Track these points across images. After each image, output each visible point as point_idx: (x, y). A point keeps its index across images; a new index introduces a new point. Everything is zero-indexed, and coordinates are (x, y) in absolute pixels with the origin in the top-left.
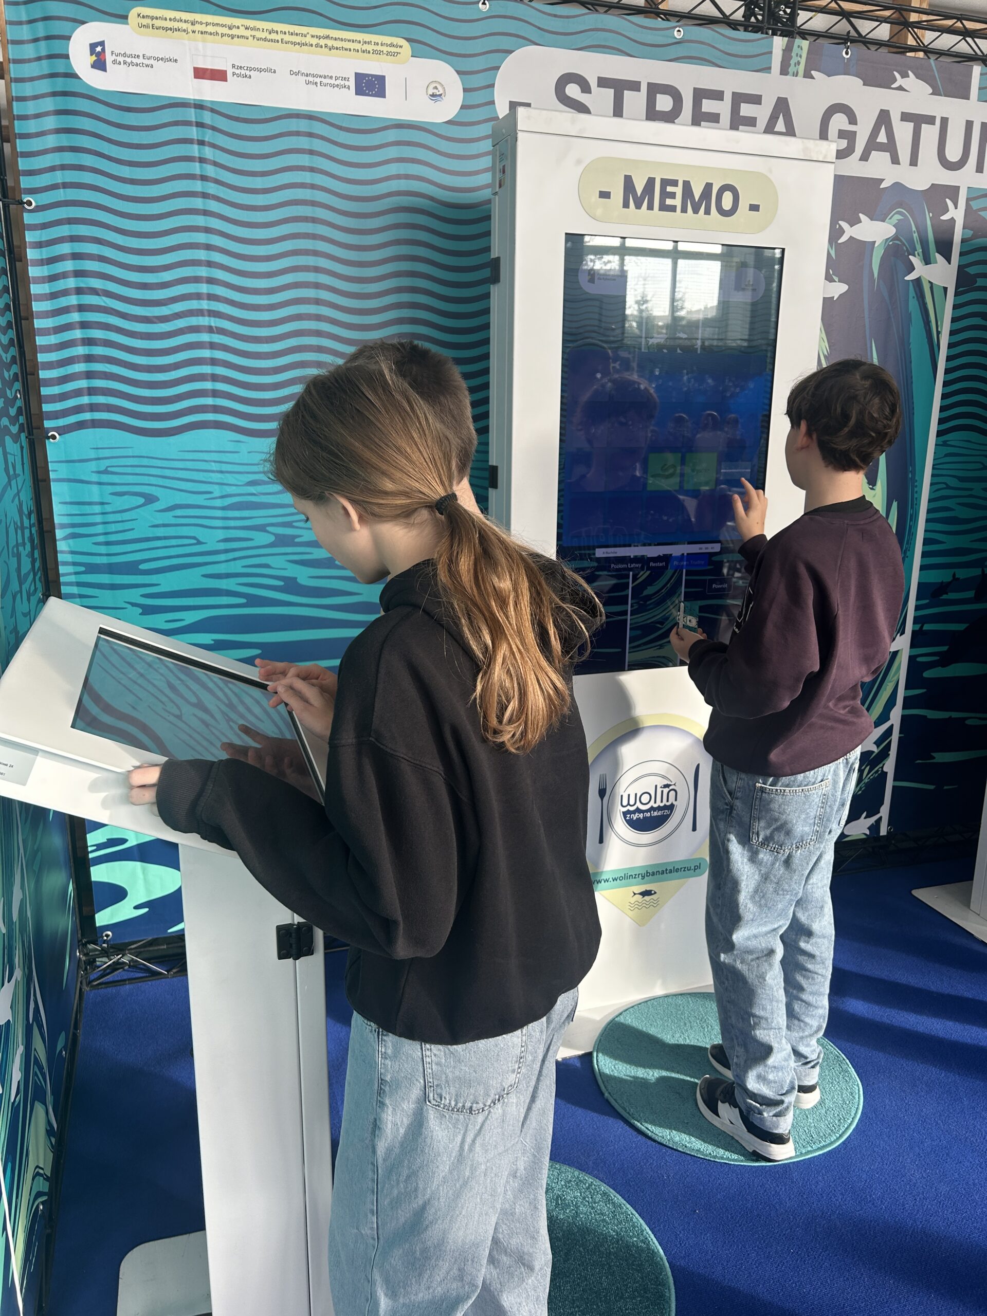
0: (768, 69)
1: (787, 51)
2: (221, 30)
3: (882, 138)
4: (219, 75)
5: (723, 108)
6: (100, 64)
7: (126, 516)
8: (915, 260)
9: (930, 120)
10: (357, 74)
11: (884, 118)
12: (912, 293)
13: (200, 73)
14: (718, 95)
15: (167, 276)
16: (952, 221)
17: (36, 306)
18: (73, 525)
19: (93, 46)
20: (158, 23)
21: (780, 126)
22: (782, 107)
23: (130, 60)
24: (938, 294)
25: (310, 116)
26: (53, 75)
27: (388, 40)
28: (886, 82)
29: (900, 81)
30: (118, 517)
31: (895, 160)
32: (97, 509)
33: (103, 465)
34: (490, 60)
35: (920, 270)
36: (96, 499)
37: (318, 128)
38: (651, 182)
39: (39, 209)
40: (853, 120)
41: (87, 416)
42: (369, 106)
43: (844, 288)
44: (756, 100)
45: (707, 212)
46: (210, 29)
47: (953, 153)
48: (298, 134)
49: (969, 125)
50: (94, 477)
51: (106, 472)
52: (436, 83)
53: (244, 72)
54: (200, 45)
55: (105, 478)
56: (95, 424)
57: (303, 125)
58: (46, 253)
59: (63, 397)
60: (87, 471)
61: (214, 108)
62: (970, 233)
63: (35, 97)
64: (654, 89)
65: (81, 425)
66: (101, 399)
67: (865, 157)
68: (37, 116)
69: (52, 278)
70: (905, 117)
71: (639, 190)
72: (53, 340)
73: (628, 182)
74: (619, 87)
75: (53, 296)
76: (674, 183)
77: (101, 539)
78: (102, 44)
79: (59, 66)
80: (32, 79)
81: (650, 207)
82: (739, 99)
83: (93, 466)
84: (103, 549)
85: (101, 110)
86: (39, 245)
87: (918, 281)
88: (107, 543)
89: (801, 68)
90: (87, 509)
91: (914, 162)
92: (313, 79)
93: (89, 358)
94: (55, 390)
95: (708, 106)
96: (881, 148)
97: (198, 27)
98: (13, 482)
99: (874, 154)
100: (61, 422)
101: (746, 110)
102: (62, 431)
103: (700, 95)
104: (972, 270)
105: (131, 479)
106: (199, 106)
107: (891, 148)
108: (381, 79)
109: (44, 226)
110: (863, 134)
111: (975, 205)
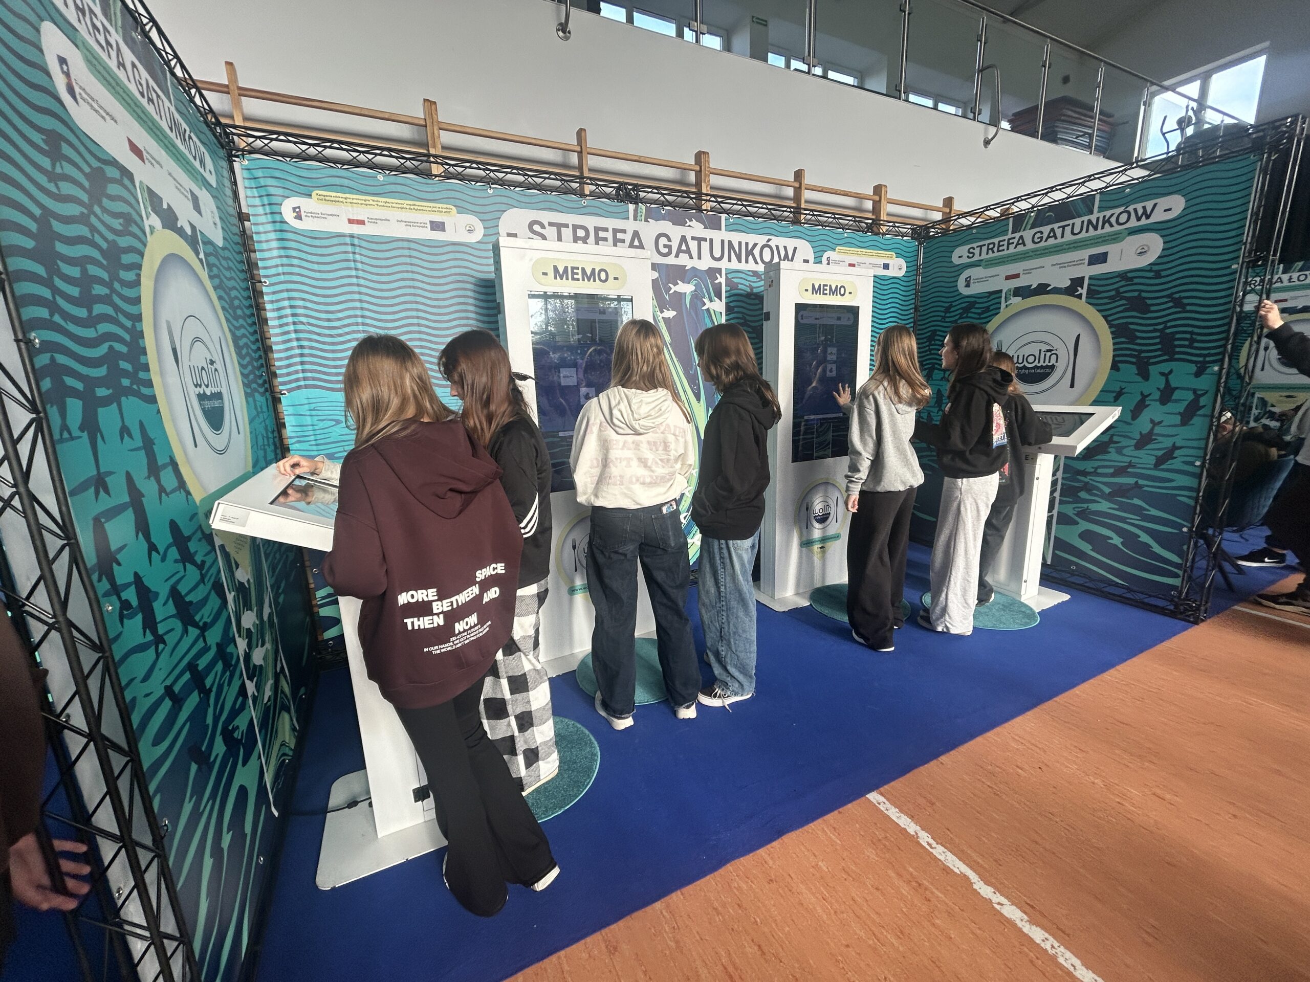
0: (628, 218)
1: (636, 211)
2: (360, 202)
3: (684, 248)
4: (362, 222)
5: (609, 235)
6: (299, 217)
7: (326, 431)
8: (706, 300)
9: (705, 240)
10: (431, 222)
11: (683, 239)
12: (706, 315)
13: (351, 221)
14: (606, 230)
15: (340, 315)
16: (720, 283)
17: (272, 331)
18: (298, 437)
19: (294, 209)
20: (327, 198)
21: (636, 243)
22: (636, 234)
23: (314, 215)
24: (718, 315)
25: (409, 240)
26: (274, 222)
27: (445, 206)
28: (683, 224)
29: (689, 223)
30: (321, 432)
31: (691, 257)
32: (310, 428)
33: (312, 406)
34: (497, 214)
35: (708, 305)
36: (310, 423)
37: (413, 245)
38: (566, 268)
39: (271, 285)
40: (669, 240)
41: (302, 383)
42: (437, 236)
43: (674, 313)
44: (624, 231)
45: (594, 281)
46: (355, 201)
47: (717, 254)
48: (403, 248)
49: (723, 241)
50: (308, 413)
51: (314, 410)
52: (471, 225)
53: (374, 221)
54: (350, 209)
55: (314, 413)
56: (306, 387)
57: (405, 244)
58: (276, 306)
59: (288, 374)
60: (304, 410)
61: (359, 238)
62: (729, 288)
63: (265, 232)
64: (575, 227)
65: (299, 387)
66: (309, 375)
67: (677, 256)
68: (267, 241)
69: (280, 318)
70: (693, 238)
71: (561, 272)
72: (282, 347)
73: (556, 269)
74: (559, 226)
75: (281, 326)
76: (578, 268)
77: (314, 443)
78: (299, 207)
79: (278, 218)
80: (263, 224)
81: (567, 279)
82: (615, 231)
83: (307, 407)
84: (315, 448)
85: (301, 239)
86: (272, 302)
87: (708, 310)
88: (317, 445)
89: (643, 218)
90: (305, 428)
91: (699, 258)
92: (409, 224)
93: (302, 355)
94: (285, 371)
95: (602, 234)
96: (684, 252)
97: (348, 200)
98: (261, 415)
99: (681, 254)
100: (288, 386)
101: (620, 236)
102: (289, 391)
103: (597, 229)
104: (732, 304)
105: (327, 413)
106: (352, 236)
107: (688, 251)
108: (443, 223)
109: (274, 293)
110: (675, 246)
111: (730, 276)
